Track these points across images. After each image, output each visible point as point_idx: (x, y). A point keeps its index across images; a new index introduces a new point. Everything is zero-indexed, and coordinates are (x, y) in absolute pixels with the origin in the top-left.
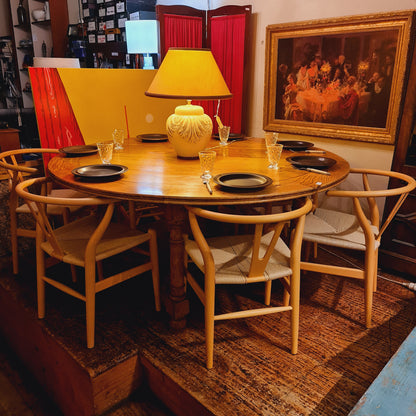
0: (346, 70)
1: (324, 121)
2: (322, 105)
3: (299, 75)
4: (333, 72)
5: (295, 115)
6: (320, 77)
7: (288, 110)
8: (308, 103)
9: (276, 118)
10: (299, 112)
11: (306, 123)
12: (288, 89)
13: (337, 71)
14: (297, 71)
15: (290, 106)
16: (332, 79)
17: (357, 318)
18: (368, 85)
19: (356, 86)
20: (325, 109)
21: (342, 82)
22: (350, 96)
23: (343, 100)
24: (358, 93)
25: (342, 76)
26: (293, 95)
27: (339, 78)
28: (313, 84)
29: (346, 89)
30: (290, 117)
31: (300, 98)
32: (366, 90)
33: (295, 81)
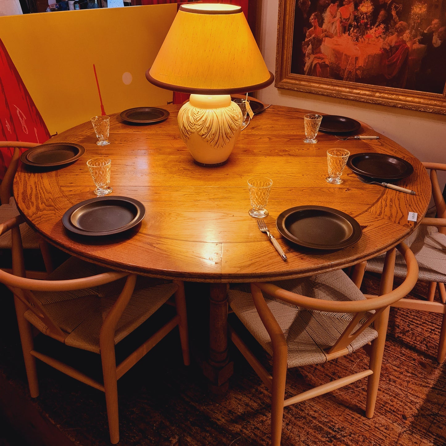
0: (394, 13)
1: (358, 80)
2: (357, 58)
3: (327, 15)
4: (375, 13)
5: (319, 69)
6: (356, 19)
7: (309, 62)
8: (337, 54)
9: (292, 72)
10: (324, 66)
11: (334, 81)
12: (310, 34)
13: (382, 13)
14: (323, 9)
15: (312, 57)
16: (373, 24)
17: (424, 348)
18: (423, 34)
19: (406, 36)
20: (361, 63)
21: (387, 29)
22: (396, 48)
23: (387, 53)
24: (409, 44)
25: (388, 21)
26: (317, 43)
27: (383, 22)
28: (346, 29)
29: (393, 39)
30: (312, 72)
31: (327, 47)
32: (421, 42)
33: (321, 24)
